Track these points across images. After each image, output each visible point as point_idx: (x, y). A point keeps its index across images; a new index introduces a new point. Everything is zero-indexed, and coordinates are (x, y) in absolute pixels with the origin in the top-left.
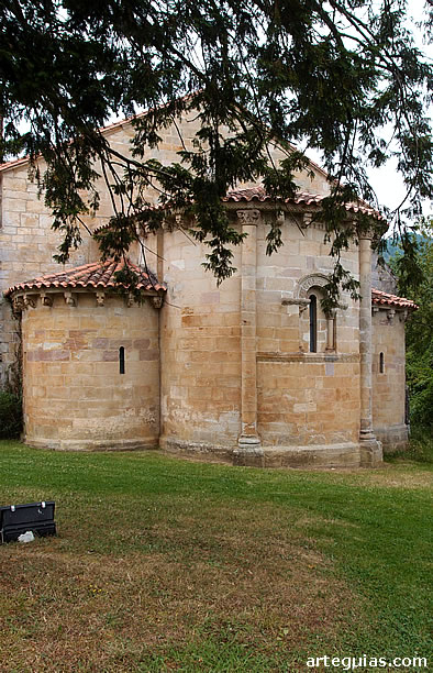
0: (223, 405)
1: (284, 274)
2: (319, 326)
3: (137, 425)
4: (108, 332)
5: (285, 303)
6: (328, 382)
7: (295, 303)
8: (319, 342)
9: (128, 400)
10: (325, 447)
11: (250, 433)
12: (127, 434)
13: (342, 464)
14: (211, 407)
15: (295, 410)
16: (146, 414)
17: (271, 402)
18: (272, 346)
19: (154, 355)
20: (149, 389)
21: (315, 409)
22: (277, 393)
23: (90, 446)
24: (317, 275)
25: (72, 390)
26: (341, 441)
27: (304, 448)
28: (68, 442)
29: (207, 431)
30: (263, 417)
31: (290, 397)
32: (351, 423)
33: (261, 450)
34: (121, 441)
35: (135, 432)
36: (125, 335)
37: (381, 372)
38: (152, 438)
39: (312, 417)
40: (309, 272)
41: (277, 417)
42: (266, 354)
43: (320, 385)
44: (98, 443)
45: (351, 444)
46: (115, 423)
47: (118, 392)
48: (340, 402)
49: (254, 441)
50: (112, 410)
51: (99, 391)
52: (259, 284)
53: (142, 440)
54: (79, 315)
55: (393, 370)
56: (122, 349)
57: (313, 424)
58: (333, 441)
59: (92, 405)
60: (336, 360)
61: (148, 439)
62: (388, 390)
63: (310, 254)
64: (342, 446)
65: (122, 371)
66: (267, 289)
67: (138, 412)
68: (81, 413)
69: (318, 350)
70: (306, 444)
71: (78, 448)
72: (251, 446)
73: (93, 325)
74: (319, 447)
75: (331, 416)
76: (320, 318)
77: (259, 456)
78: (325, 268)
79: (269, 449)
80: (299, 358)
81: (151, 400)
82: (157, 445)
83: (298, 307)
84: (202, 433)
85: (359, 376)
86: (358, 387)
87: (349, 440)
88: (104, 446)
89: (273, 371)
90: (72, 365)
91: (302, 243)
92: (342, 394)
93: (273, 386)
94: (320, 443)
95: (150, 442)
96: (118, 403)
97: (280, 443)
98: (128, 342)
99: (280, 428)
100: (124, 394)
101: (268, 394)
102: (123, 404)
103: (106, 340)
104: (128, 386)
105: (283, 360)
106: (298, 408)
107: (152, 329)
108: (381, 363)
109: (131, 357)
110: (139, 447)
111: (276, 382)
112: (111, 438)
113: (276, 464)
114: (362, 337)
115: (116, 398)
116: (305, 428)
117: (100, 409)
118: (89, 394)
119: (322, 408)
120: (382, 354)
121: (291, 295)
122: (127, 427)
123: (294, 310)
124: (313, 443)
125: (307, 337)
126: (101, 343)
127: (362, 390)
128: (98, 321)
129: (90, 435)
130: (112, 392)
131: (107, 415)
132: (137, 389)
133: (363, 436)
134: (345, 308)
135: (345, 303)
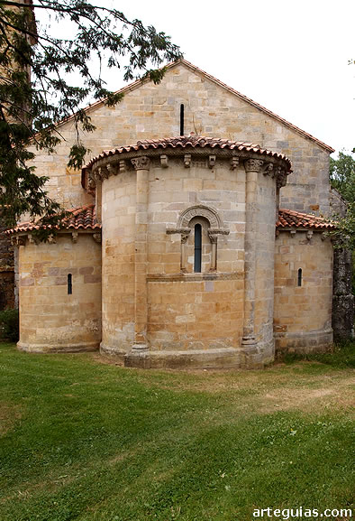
0: (125, 317)
1: (168, 208)
2: (204, 250)
3: (81, 333)
4: (59, 262)
5: (169, 232)
6: (207, 297)
7: (176, 232)
8: (203, 264)
9: (74, 314)
10: (202, 352)
11: (140, 340)
12: (73, 340)
13: (221, 366)
14: (118, 319)
15: (177, 321)
16: (89, 325)
17: (157, 315)
18: (158, 269)
19: (97, 279)
20: (92, 305)
21: (194, 320)
22: (162, 308)
23: (45, 349)
24: (198, 207)
25: (36, 307)
26: (219, 346)
27: (181, 352)
28: (34, 345)
29: (116, 338)
30: (151, 327)
31: (172, 310)
32: (232, 330)
33: (143, 354)
34: (68, 345)
35: (81, 338)
36: (72, 264)
37: (300, 285)
38: (94, 343)
39: (191, 326)
40: (191, 204)
41: (162, 327)
42: (153, 276)
43: (199, 300)
44: (51, 346)
45: (231, 349)
46: (64, 332)
47: (67, 308)
48: (220, 314)
49: (141, 347)
50: (62, 321)
51: (53, 308)
52: (149, 218)
53: (85, 344)
54: (40, 251)
55: (312, 283)
56: (70, 276)
57: (192, 333)
58: (212, 347)
59: (48, 318)
60: (215, 278)
61: (91, 343)
62: (306, 301)
63: (192, 189)
64: (220, 350)
65: (70, 292)
66: (155, 222)
67: (82, 323)
68: (42, 324)
69: (203, 270)
70: (185, 349)
71: (38, 350)
72: (138, 351)
73: (48, 259)
74: (197, 352)
75: (211, 326)
76: (205, 244)
77: (142, 359)
78: (206, 200)
79: (153, 353)
80: (180, 278)
81: (94, 314)
82: (97, 348)
83: (180, 235)
84: (114, 340)
85: (242, 291)
86: (241, 300)
87: (229, 345)
88: (55, 349)
89: (159, 289)
90: (35, 289)
91: (185, 180)
92: (221, 307)
93: (158, 301)
94: (198, 348)
95: (93, 345)
96: (66, 316)
97: (164, 348)
98: (75, 270)
99: (164, 336)
100: (72, 309)
101: (155, 308)
102: (71, 317)
103: (57, 270)
104: (74, 303)
105: (167, 280)
106: (179, 320)
107: (95, 259)
108: (300, 278)
109: (77, 281)
110: (82, 349)
111: (161, 298)
112: (61, 343)
113: (159, 365)
114: (246, 258)
115: (65, 313)
116: (184, 336)
117: (54, 321)
118: (46, 310)
119: (200, 319)
120: (300, 271)
121: (174, 225)
122: (74, 334)
123: (177, 238)
124: (192, 348)
125: (191, 260)
126: (54, 272)
127: (245, 303)
128: (52, 255)
129: (46, 341)
130: (62, 308)
131: (58, 326)
132: (81, 306)
133: (245, 342)
134: (227, 233)
135: (226, 230)
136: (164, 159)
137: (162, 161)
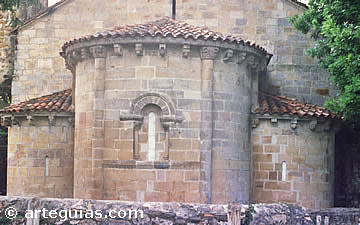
2: (159, 137)
5: (122, 119)
7: (129, 119)
18: (113, 155)
24: (150, 94)
36: (49, 147)
52: (105, 104)
55: (299, 178)
63: (145, 77)
66: (111, 108)
69: (157, 158)
76: (159, 132)
80: (132, 165)
83: (132, 122)
85: (198, 181)
86: (198, 191)
90: (17, 169)
98: (52, 153)
103: (36, 151)
109: (53, 164)
114: (201, 147)
123: (130, 125)
125: (145, 147)
126: (33, 153)
127: (200, 195)
130: (39, 189)
134: (180, 122)
135: (179, 117)
136: (117, 48)
137: (115, 50)
